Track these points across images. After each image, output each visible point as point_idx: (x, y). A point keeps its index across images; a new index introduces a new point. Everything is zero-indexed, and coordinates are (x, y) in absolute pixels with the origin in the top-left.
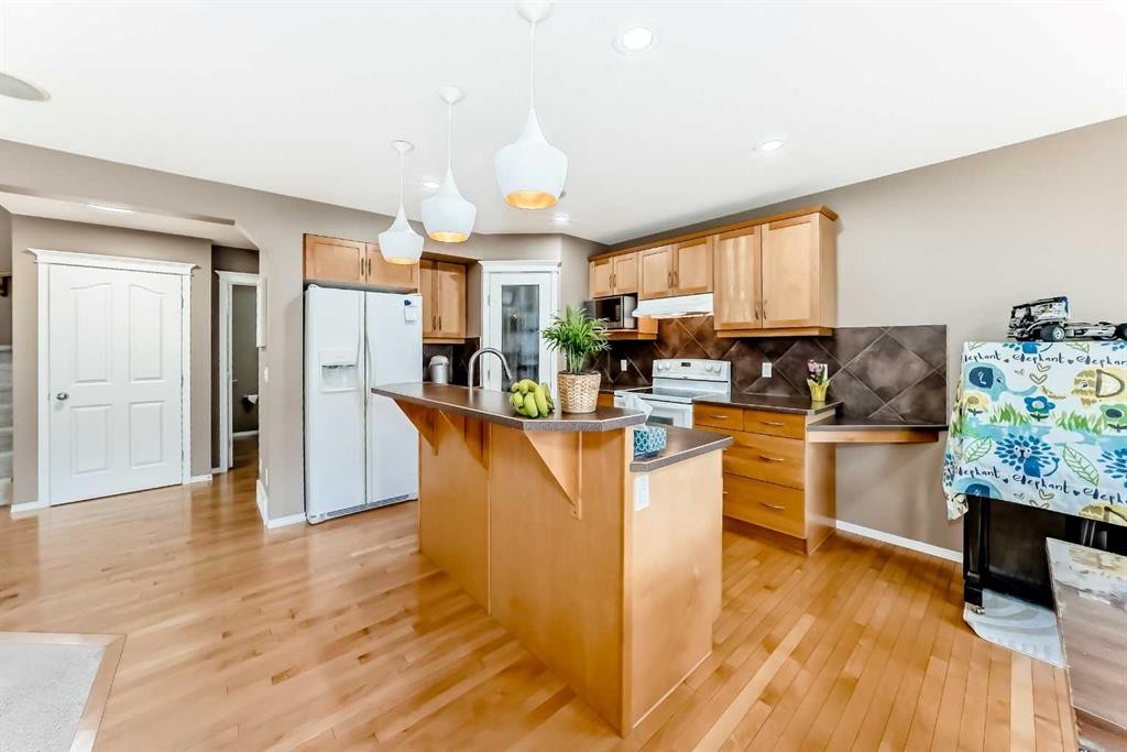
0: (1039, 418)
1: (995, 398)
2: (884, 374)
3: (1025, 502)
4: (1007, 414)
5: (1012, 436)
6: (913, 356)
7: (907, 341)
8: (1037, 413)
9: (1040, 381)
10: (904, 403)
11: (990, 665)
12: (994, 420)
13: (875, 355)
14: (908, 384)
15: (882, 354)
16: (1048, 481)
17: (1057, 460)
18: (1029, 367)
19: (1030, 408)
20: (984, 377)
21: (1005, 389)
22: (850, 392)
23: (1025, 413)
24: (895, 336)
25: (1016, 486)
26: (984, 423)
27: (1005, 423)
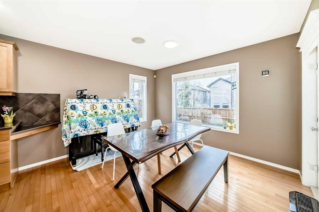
0: (85, 116)
1: (77, 112)
2: (39, 109)
3: (85, 135)
4: (79, 116)
5: (81, 121)
6: (50, 103)
7: (48, 98)
8: (85, 115)
9: (84, 107)
10: (47, 118)
11: (83, 175)
12: (77, 118)
13: (36, 103)
14: (48, 112)
15: (39, 102)
16: (89, 129)
17: (89, 124)
18: (82, 104)
19: (83, 114)
20: (73, 108)
21: (78, 110)
22: (25, 117)
23: (83, 115)
24: (44, 96)
25: (83, 132)
26: (75, 119)
27: (79, 118)
